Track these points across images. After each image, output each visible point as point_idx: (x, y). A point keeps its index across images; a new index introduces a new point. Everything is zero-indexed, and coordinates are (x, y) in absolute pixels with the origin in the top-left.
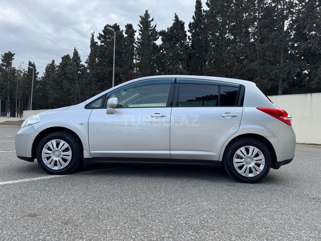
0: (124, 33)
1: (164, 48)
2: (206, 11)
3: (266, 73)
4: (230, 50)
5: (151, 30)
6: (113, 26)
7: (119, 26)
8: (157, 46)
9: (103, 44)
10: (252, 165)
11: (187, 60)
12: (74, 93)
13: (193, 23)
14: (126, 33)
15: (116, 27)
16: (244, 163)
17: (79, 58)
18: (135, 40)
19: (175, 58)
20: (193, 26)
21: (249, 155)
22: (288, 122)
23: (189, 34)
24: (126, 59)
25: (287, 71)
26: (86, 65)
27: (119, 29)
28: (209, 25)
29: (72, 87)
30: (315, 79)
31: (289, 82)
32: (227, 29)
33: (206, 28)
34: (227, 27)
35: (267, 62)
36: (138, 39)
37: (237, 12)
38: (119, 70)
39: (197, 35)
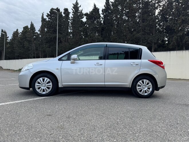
0: (63, 14)
1: (88, 23)
2: (112, 2)
3: (145, 40)
4: (125, 26)
5: (80, 12)
6: (56, 9)
7: (59, 9)
8: (83, 22)
9: (50, 20)
10: (146, 89)
11: (101, 31)
12: (31, 50)
13: (104, 9)
14: (64, 14)
15: (58, 10)
16: (142, 88)
17: (34, 28)
18: (69, 18)
19: (94, 29)
20: (104, 11)
21: (144, 84)
22: (163, 67)
23: (102, 16)
24: (64, 29)
25: (157, 38)
26: (39, 32)
27: (60, 11)
28: (114, 11)
29: (30, 46)
30: (171, 43)
31: (158, 45)
32: (124, 14)
33: (112, 12)
34: (124, 12)
35: (146, 33)
36: (72, 17)
37: (130, 4)
38: (60, 36)
39: (107, 17)
